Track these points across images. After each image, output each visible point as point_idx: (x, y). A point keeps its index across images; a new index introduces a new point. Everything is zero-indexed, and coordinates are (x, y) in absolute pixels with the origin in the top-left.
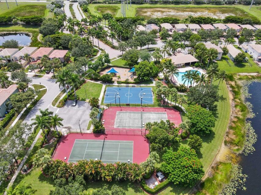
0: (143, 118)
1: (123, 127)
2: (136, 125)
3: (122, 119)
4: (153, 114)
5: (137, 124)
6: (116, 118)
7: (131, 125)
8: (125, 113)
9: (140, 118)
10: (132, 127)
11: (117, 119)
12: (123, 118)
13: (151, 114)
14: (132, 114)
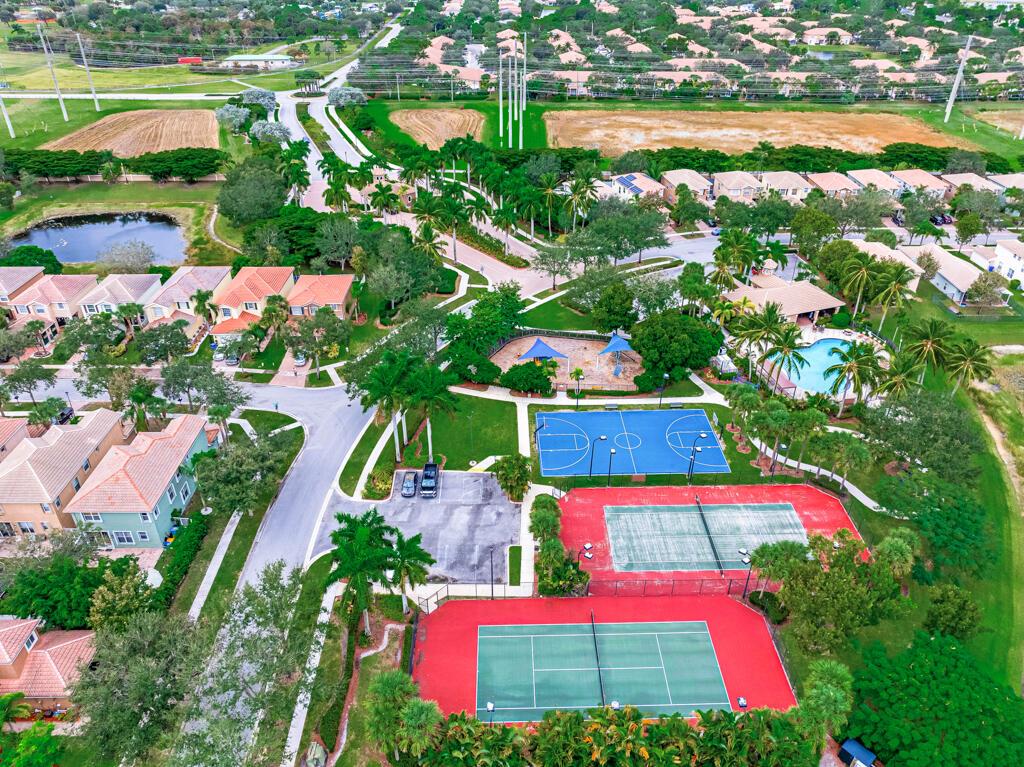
0: (712, 530)
1: (647, 566)
2: (695, 559)
3: (633, 534)
4: (746, 513)
5: (698, 555)
6: (610, 535)
7: (675, 558)
8: (636, 511)
9: (700, 529)
10: (683, 565)
11: (615, 538)
12: (635, 531)
13: (736, 513)
14: (666, 516)
